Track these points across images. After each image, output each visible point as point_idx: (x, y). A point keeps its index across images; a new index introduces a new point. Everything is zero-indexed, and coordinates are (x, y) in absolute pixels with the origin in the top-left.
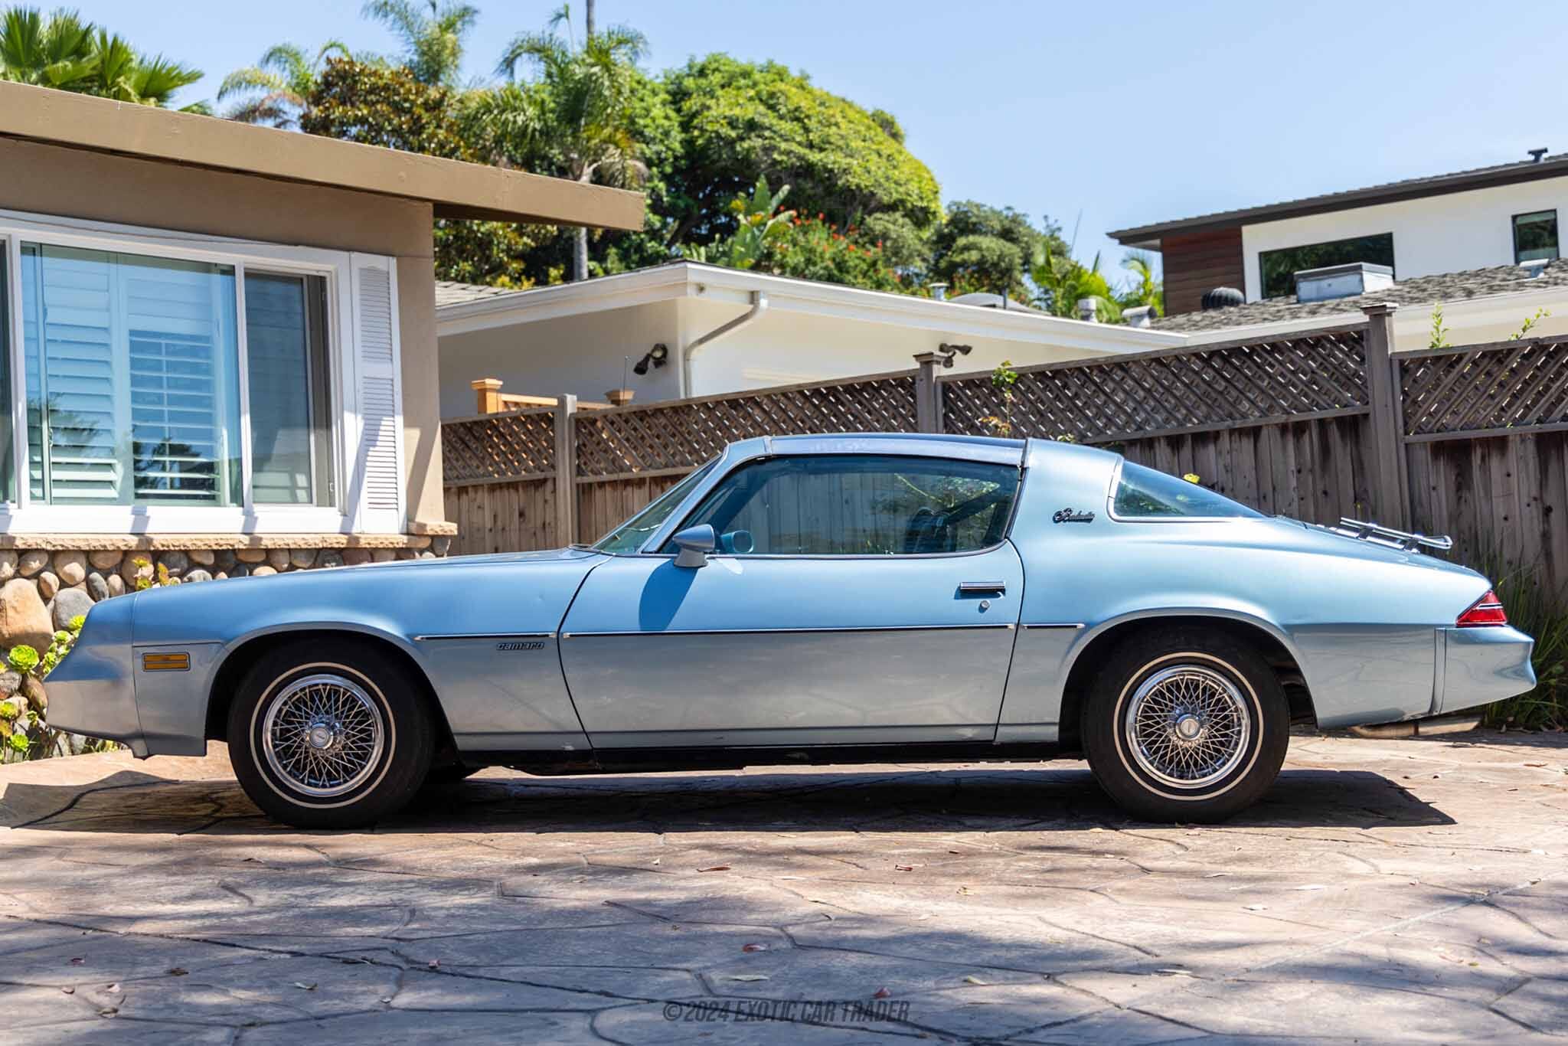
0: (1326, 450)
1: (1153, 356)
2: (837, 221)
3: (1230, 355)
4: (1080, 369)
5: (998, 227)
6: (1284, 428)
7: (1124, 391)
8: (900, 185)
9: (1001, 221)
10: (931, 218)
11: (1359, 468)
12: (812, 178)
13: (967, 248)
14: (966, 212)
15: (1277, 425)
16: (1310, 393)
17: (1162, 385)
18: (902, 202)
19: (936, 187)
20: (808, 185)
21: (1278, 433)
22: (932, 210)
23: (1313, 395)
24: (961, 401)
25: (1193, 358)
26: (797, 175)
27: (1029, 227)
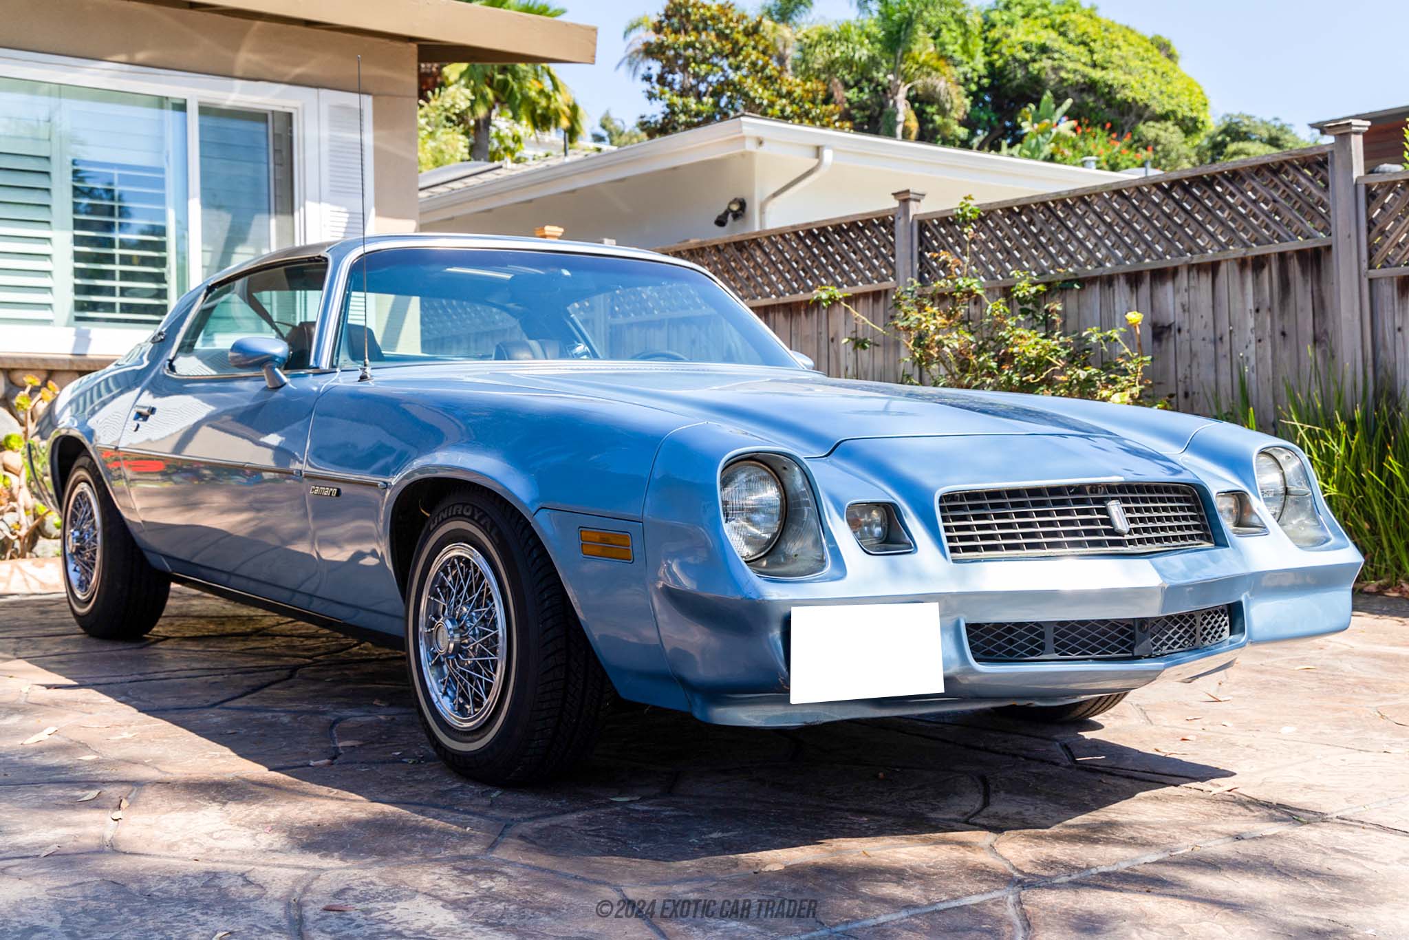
0: (1285, 285)
1: (1115, 188)
2: (1116, 130)
3: (1190, 184)
4: (1045, 204)
5: (1266, 135)
6: (1242, 263)
7: (1086, 226)
8: (1172, 98)
9: (1269, 130)
10: (1200, 126)
11: (1320, 307)
12: (1095, 93)
13: (1235, 153)
14: (1236, 123)
15: (1236, 259)
16: (1270, 223)
17: (1123, 219)
18: (1174, 112)
19: (1204, 99)
20: (1090, 100)
21: (1236, 268)
22: (1201, 120)
23: (1273, 226)
24: (936, 239)
25: (1154, 189)
26: (1082, 90)
27: (1294, 135)
